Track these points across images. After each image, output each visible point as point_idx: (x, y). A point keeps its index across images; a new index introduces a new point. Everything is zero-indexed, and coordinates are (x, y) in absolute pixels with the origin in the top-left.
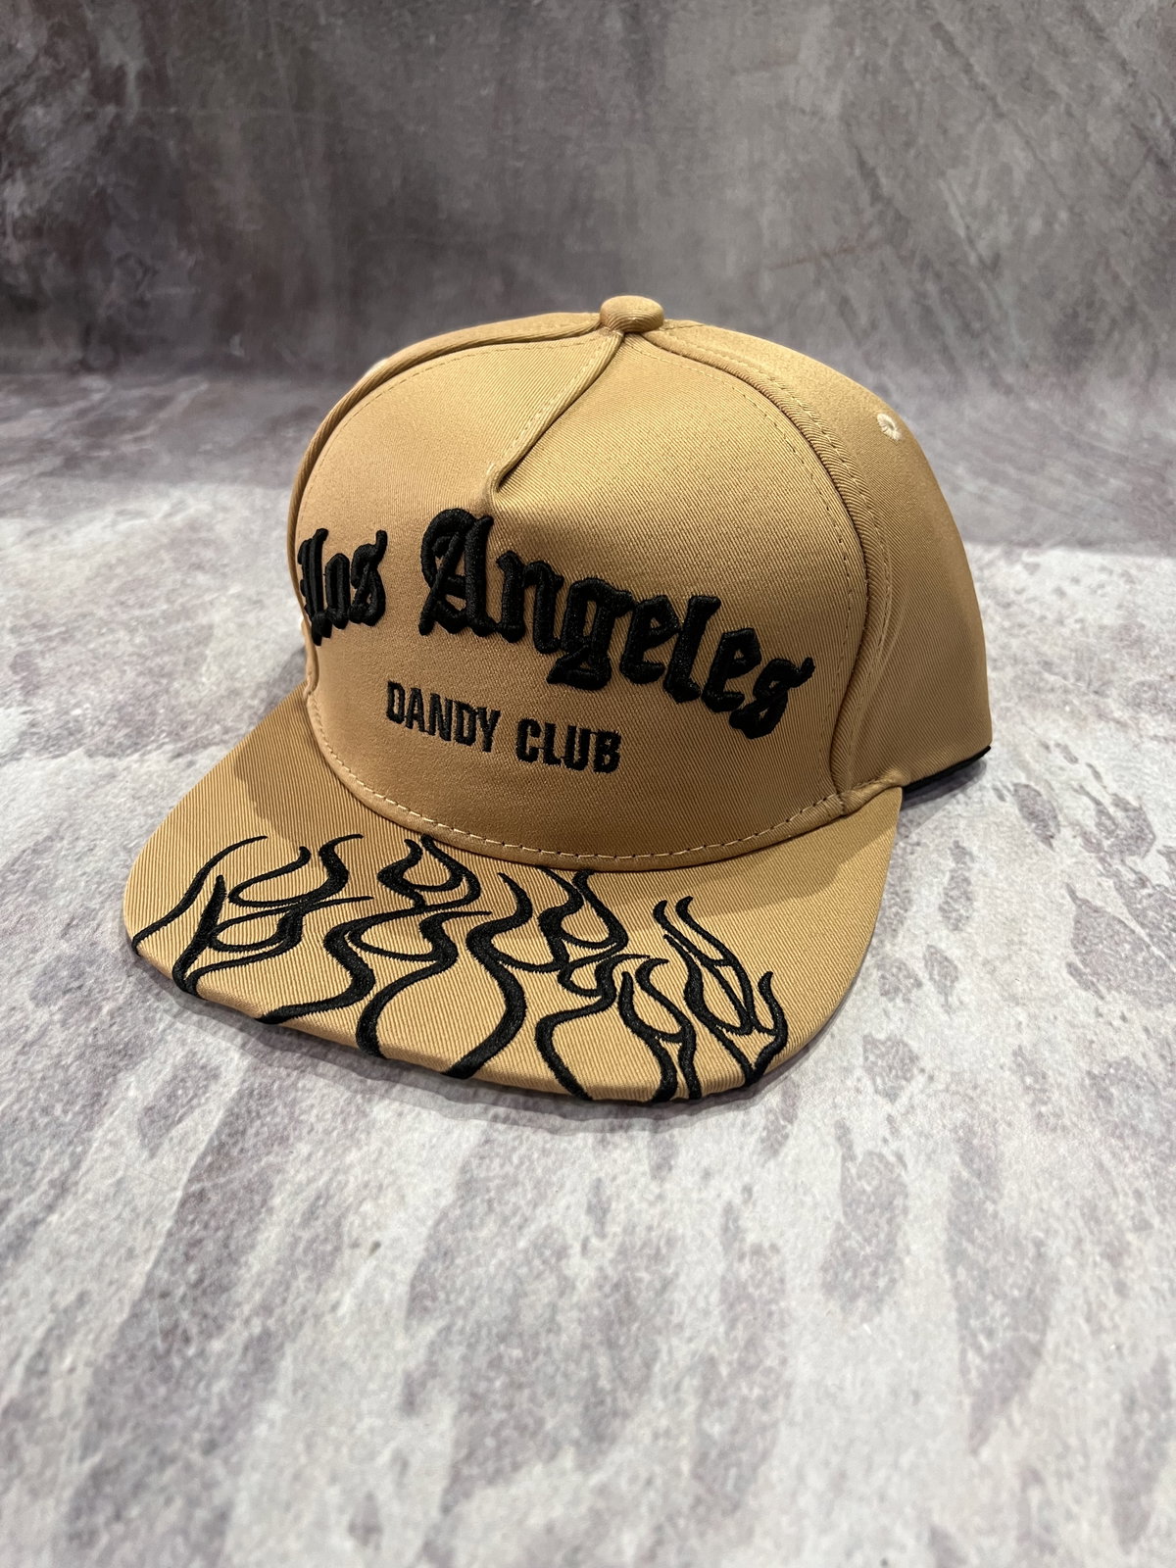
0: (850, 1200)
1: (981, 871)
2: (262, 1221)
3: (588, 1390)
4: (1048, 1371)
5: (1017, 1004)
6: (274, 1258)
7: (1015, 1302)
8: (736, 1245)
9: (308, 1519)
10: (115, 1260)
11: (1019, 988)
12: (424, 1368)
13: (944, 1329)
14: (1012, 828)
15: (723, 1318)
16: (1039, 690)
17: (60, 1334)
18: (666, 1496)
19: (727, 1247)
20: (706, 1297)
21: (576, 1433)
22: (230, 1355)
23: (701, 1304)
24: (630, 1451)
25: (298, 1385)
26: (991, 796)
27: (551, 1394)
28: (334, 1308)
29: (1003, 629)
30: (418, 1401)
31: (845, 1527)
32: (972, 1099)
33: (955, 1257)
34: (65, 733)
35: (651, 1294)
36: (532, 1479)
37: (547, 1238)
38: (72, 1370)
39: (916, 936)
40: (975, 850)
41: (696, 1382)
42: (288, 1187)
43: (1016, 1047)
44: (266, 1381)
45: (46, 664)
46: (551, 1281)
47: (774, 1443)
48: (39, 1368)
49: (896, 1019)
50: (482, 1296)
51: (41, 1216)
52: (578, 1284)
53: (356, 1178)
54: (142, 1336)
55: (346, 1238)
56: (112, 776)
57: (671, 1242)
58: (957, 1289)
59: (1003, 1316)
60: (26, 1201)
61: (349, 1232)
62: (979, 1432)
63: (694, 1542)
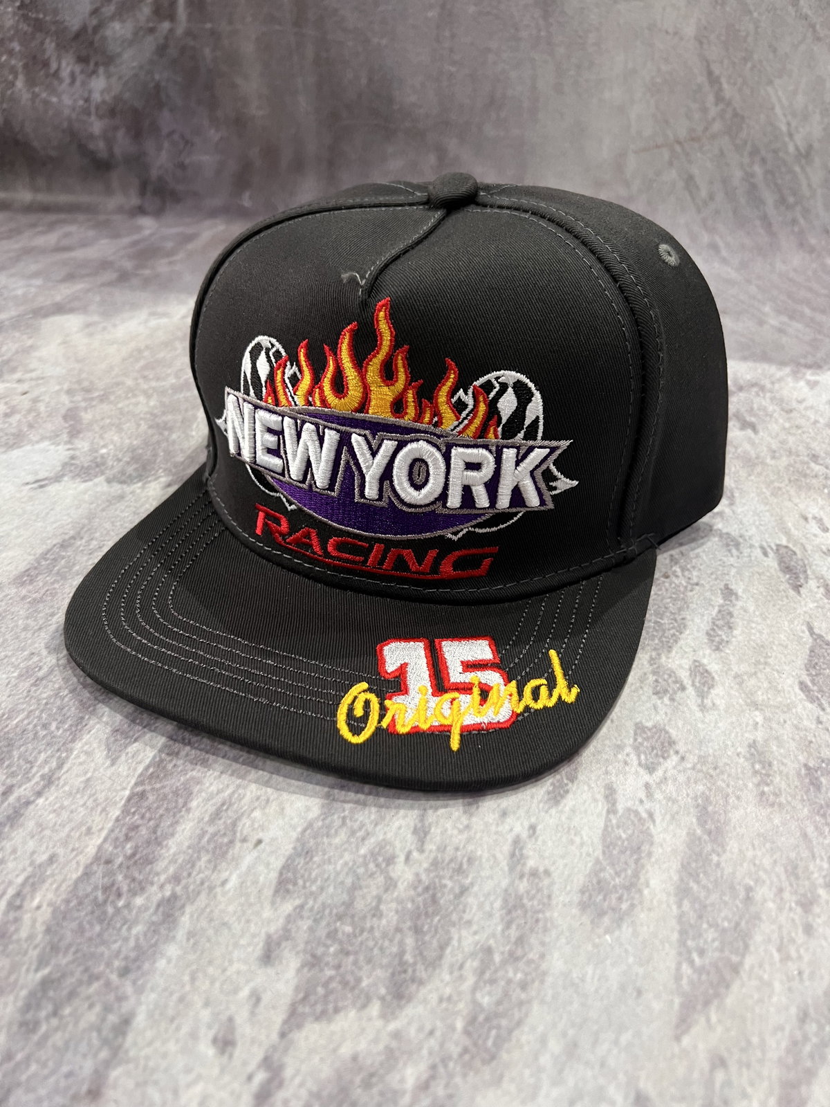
0: (608, 844)
1: (742, 608)
2: (182, 817)
3: (396, 962)
4: (743, 985)
5: (757, 709)
6: (186, 844)
7: (724, 931)
8: (519, 868)
9: (185, 1030)
10: (78, 834)
11: (760, 697)
12: (281, 932)
13: (667, 945)
14: (771, 577)
15: (502, 920)
16: (805, 476)
17: (34, 882)
18: (442, 1045)
19: (512, 869)
20: (492, 904)
21: (383, 991)
22: (147, 909)
23: (487, 908)
24: (420, 1009)
25: (191, 935)
26: (758, 552)
27: (369, 961)
28: (224, 883)
29: (784, 429)
30: (273, 955)
31: (571, 1082)
32: (711, 776)
33: (682, 892)
34: (94, 465)
35: (451, 897)
36: (347, 1021)
37: (381, 848)
38: (38, 908)
39: (686, 652)
40: (740, 592)
41: (476, 964)
42: (203, 794)
43: (751, 741)
44: (169, 930)
45: (87, 417)
46: (380, 879)
47: (526, 1015)
48: (16, 905)
49: (662, 713)
50: (329, 886)
51: (32, 799)
52: (399, 884)
53: (252, 792)
54: (89, 889)
55: (238, 834)
56: (121, 497)
57: (471, 861)
58: (680, 918)
59: (713, 940)
60: (24, 787)
61: (241, 831)
62: (683, 1024)
63: (458, 1080)
